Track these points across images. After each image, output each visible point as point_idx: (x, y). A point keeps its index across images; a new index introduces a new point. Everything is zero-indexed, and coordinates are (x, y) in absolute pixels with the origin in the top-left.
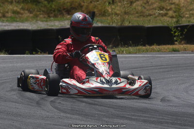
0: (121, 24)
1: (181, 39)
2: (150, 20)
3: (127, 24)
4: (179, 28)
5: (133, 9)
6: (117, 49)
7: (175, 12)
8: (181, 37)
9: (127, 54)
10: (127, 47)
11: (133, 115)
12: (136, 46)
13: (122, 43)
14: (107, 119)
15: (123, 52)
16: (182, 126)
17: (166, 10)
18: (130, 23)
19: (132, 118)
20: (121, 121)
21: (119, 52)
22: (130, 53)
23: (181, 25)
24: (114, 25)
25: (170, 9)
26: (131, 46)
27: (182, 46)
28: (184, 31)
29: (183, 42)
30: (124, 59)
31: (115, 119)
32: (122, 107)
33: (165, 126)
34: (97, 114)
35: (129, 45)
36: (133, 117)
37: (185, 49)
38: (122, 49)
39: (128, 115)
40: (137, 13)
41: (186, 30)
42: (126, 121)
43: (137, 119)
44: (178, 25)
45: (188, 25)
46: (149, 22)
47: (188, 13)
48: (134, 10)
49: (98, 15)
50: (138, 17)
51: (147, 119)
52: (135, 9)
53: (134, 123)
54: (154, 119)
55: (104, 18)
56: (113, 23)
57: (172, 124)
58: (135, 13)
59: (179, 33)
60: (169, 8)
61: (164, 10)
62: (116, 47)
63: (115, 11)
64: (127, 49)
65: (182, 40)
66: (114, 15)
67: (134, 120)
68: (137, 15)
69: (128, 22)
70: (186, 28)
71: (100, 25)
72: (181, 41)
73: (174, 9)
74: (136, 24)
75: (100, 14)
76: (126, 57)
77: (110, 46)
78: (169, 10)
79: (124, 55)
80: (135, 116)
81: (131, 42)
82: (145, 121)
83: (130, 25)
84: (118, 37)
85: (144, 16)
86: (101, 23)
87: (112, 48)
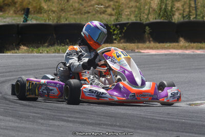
0: (57, 22)
1: (120, 37)
2: (88, 18)
3: (63, 22)
4: (118, 26)
5: (69, 6)
7: (114, 9)
8: (120, 36)
9: (64, 53)
10: (63, 46)
11: (70, 117)
13: (59, 41)
14: (42, 121)
15: (59, 50)
16: (121, 127)
18: (66, 20)
19: (68, 120)
20: (57, 123)
21: (55, 51)
23: (121, 22)
24: (50, 22)
25: (109, 6)
27: (121, 45)
28: (124, 29)
29: (122, 41)
31: (51, 121)
33: (104, 128)
34: (32, 116)
35: (66, 44)
36: (70, 119)
38: (58, 48)
39: (65, 117)
40: (74, 10)
41: (125, 28)
42: (62, 123)
43: (74, 121)
44: (118, 23)
45: (128, 23)
46: (87, 20)
49: (32, 12)
50: (75, 14)
52: (72, 6)
53: (71, 125)
56: (49, 20)
57: (111, 125)
58: (72, 10)
59: (118, 32)
60: (107, 5)
62: (51, 46)
64: (63, 47)
66: (50, 12)
68: (74, 12)
69: (65, 20)
70: (126, 26)
71: (35, 22)
73: (113, 6)
74: (73, 22)
75: (35, 11)
77: (46, 44)
78: (107, 7)
79: (61, 54)
80: (72, 117)
81: (68, 40)
82: (82, 123)
83: (67, 22)
84: (54, 35)
85: (82, 14)
86: (36, 20)
87: (48, 46)
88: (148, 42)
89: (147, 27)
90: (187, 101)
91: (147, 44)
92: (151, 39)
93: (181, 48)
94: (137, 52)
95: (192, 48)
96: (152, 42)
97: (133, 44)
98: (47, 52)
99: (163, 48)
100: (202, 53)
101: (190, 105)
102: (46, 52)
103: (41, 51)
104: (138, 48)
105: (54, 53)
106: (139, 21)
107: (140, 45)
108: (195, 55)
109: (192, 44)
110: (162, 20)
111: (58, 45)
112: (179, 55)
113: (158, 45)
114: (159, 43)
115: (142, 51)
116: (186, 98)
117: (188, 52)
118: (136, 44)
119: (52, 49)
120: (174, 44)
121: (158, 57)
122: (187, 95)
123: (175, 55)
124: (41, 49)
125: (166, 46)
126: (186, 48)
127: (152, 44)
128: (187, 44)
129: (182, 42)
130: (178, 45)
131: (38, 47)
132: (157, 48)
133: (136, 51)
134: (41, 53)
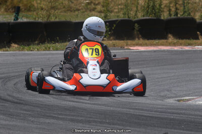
0: (47, 20)
2: (77, 15)
3: (53, 19)
4: (107, 23)
5: (59, 4)
6: (44, 45)
7: (103, 6)
8: (109, 33)
9: (54, 50)
10: (53, 44)
11: (60, 114)
12: (63, 42)
13: (49, 39)
14: (33, 119)
15: (50, 48)
16: (110, 125)
17: (94, 4)
19: (58, 117)
20: (47, 121)
21: (46, 48)
22: (57, 50)
23: (110, 20)
24: (40, 20)
25: (99, 4)
26: (58, 42)
27: (111, 42)
28: (113, 26)
29: (112, 38)
30: (51, 56)
31: (42, 119)
32: (48, 105)
33: (94, 125)
34: (23, 113)
35: (56, 41)
36: (60, 116)
37: (114, 45)
38: (49, 45)
39: (54, 114)
40: (64, 7)
41: (115, 26)
42: (52, 121)
43: (64, 118)
44: (107, 20)
45: (117, 20)
46: (77, 18)
47: (116, 7)
48: (61, 5)
49: (23, 10)
50: (65, 12)
51: (75, 118)
52: (62, 3)
53: (61, 122)
54: (81, 118)
55: (30, 13)
56: (38, 18)
57: (101, 123)
58: (62, 7)
59: (108, 29)
60: (97, 2)
61: (92, 4)
62: (42, 44)
63: (41, 6)
65: (110, 35)
66: (40, 10)
67: (61, 119)
68: (64, 9)
69: (55, 18)
70: (115, 24)
71: (25, 20)
72: (110, 37)
73: (102, 4)
75: (25, 9)
76: (53, 54)
77: (36, 42)
78: (97, 5)
79: (51, 52)
80: (62, 115)
81: (58, 38)
82: (72, 120)
83: (57, 20)
84: (45, 33)
85: (71, 11)
86: (27, 18)
87: (38, 44)
88: (137, 39)
89: (136, 24)
90: (176, 97)
91: (137, 41)
92: (140, 36)
93: (170, 44)
94: (127, 49)
95: (181, 44)
96: (141, 39)
97: (122, 41)
98: (38, 49)
99: (151, 45)
100: (190, 49)
101: (178, 101)
102: (36, 49)
103: (31, 49)
104: (127, 45)
105: (44, 50)
106: (127, 18)
107: (129, 42)
108: (184, 51)
109: (181, 41)
110: (150, 18)
111: (48, 43)
112: (168, 51)
113: (147, 41)
114: (148, 40)
115: (132, 48)
116: (175, 94)
117: (176, 48)
118: (125, 41)
119: (43, 46)
120: (163, 40)
121: (147, 53)
122: (175, 91)
123: (164, 51)
124: (31, 47)
125: (155, 43)
126: (175, 45)
127: (141, 41)
128: (175, 41)
129: (171, 39)
130: (167, 42)
131: (29, 45)
132: (146, 45)
133: (126, 47)
134: (31, 51)
